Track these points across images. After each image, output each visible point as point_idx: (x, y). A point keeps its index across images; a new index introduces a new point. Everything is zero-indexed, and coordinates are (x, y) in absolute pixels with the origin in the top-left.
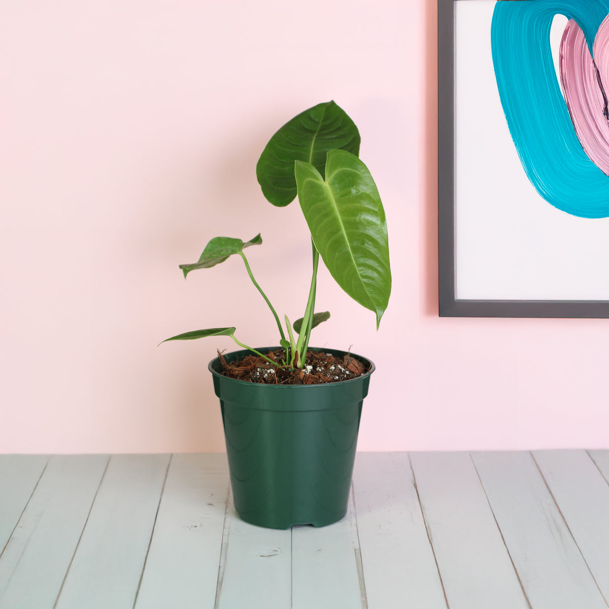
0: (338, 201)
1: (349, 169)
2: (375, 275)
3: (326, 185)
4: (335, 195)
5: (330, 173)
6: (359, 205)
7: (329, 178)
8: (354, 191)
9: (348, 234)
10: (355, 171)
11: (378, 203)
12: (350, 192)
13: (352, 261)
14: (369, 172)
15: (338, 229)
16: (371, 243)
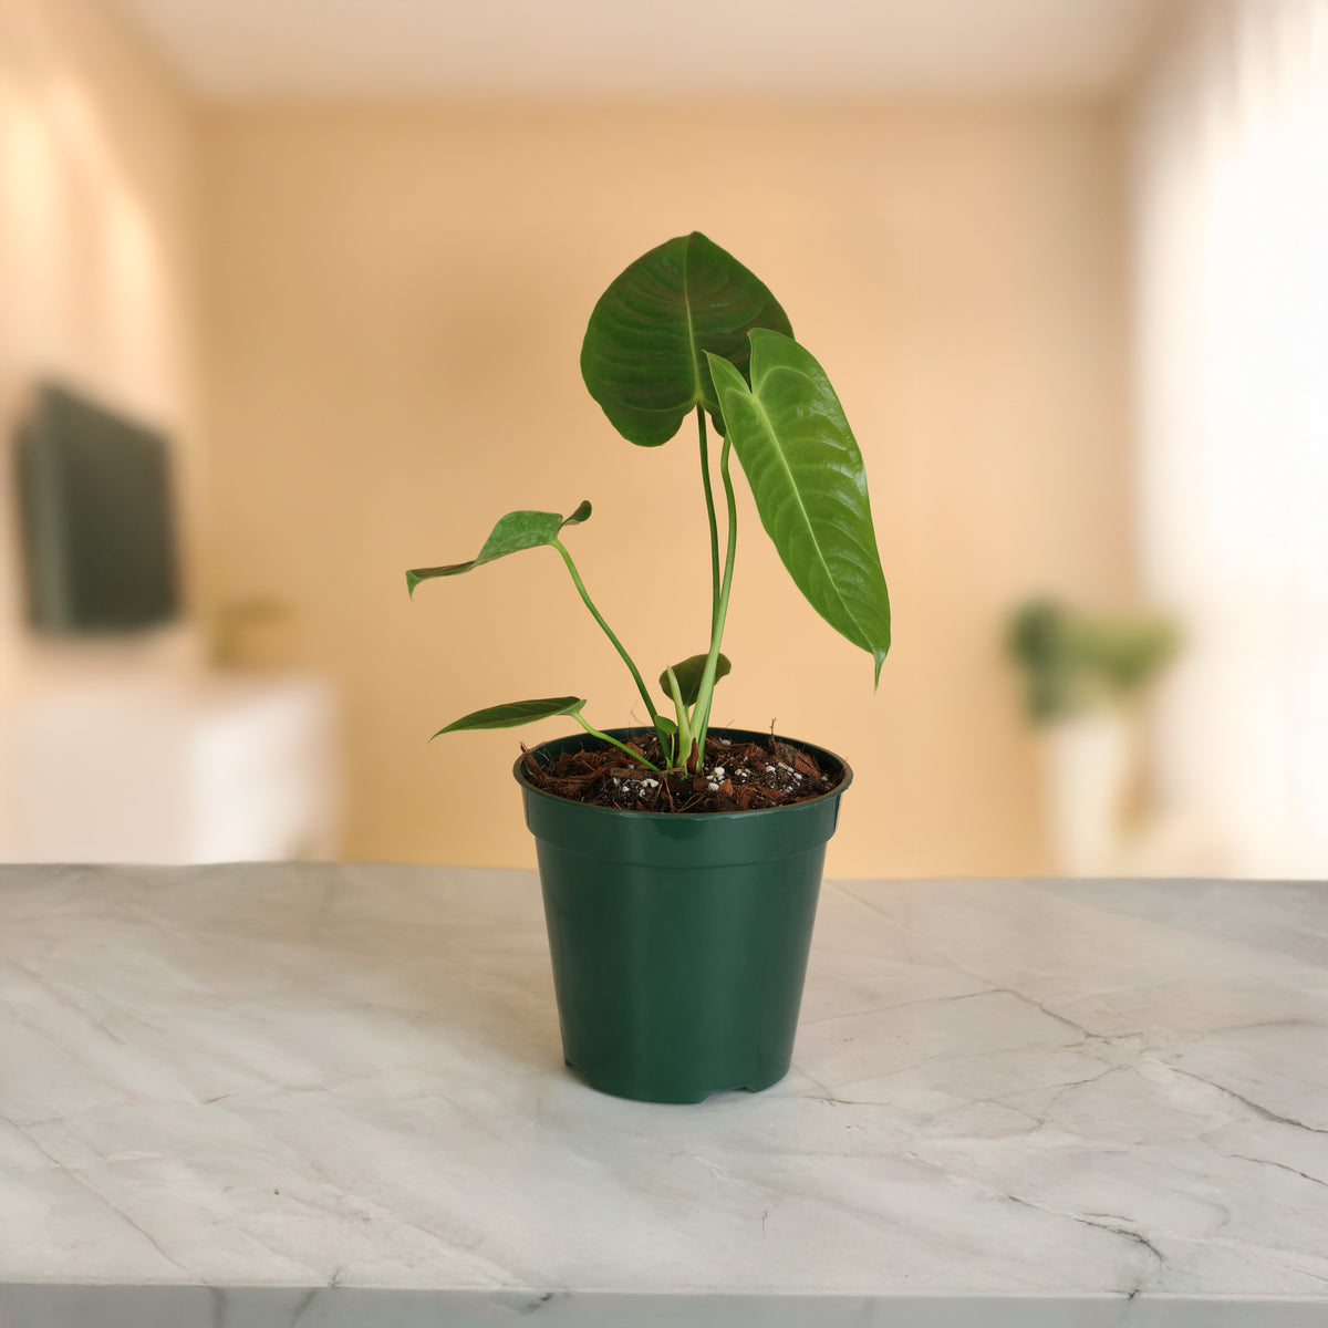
0: (781, 433)
1: (788, 368)
2: (860, 580)
3: (755, 399)
4: (772, 419)
5: (759, 377)
6: (812, 439)
7: (758, 387)
8: (800, 413)
9: (803, 499)
10: (798, 372)
11: (846, 435)
12: (794, 414)
13: (817, 554)
14: (824, 374)
15: (787, 491)
16: (842, 516)
